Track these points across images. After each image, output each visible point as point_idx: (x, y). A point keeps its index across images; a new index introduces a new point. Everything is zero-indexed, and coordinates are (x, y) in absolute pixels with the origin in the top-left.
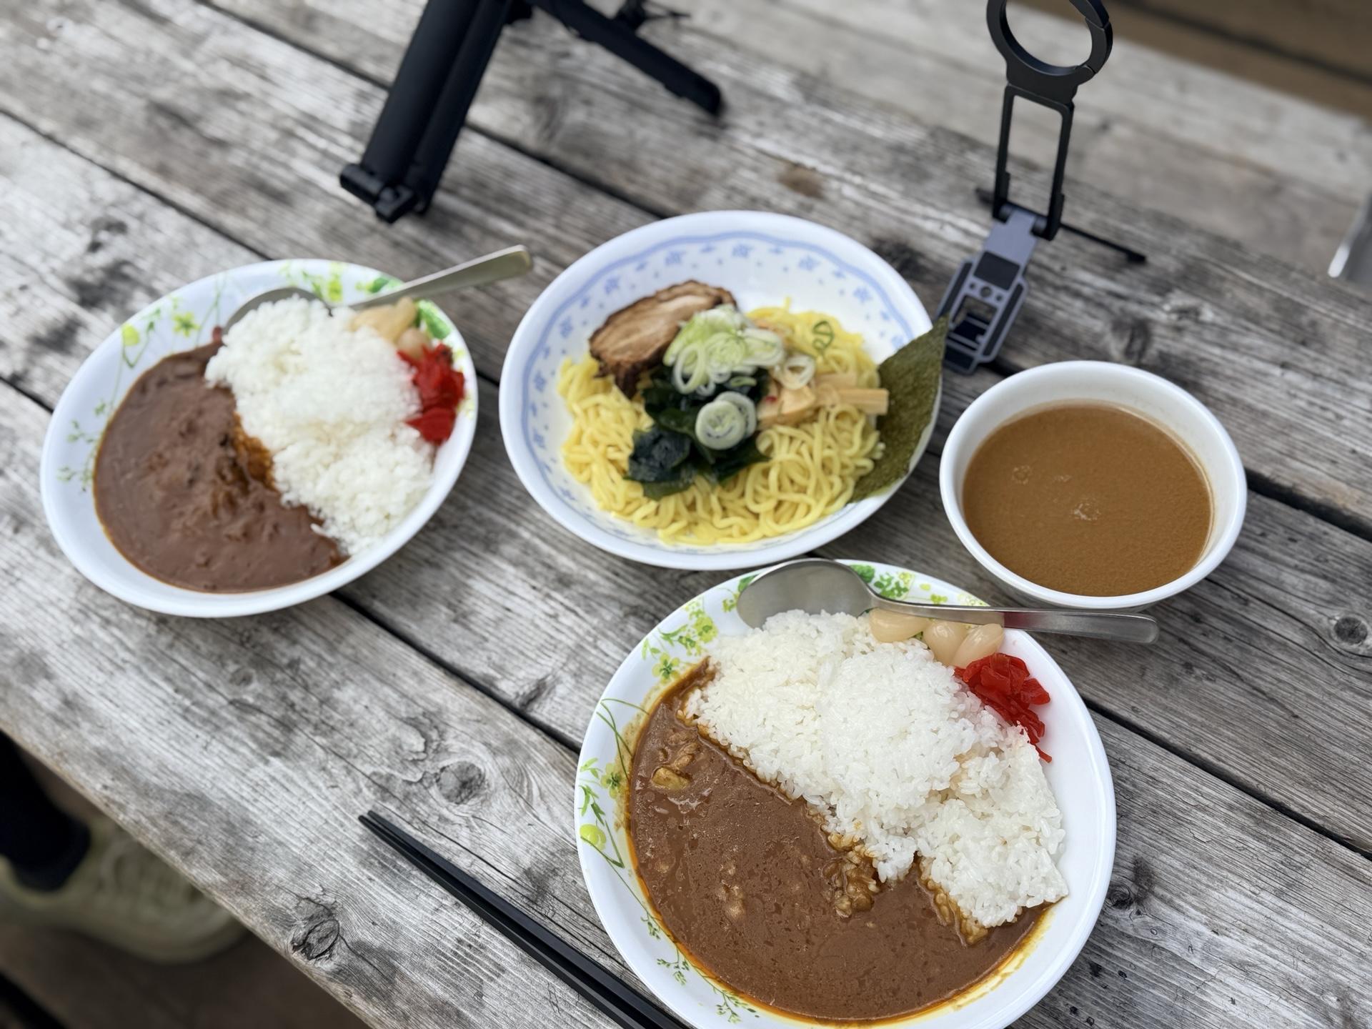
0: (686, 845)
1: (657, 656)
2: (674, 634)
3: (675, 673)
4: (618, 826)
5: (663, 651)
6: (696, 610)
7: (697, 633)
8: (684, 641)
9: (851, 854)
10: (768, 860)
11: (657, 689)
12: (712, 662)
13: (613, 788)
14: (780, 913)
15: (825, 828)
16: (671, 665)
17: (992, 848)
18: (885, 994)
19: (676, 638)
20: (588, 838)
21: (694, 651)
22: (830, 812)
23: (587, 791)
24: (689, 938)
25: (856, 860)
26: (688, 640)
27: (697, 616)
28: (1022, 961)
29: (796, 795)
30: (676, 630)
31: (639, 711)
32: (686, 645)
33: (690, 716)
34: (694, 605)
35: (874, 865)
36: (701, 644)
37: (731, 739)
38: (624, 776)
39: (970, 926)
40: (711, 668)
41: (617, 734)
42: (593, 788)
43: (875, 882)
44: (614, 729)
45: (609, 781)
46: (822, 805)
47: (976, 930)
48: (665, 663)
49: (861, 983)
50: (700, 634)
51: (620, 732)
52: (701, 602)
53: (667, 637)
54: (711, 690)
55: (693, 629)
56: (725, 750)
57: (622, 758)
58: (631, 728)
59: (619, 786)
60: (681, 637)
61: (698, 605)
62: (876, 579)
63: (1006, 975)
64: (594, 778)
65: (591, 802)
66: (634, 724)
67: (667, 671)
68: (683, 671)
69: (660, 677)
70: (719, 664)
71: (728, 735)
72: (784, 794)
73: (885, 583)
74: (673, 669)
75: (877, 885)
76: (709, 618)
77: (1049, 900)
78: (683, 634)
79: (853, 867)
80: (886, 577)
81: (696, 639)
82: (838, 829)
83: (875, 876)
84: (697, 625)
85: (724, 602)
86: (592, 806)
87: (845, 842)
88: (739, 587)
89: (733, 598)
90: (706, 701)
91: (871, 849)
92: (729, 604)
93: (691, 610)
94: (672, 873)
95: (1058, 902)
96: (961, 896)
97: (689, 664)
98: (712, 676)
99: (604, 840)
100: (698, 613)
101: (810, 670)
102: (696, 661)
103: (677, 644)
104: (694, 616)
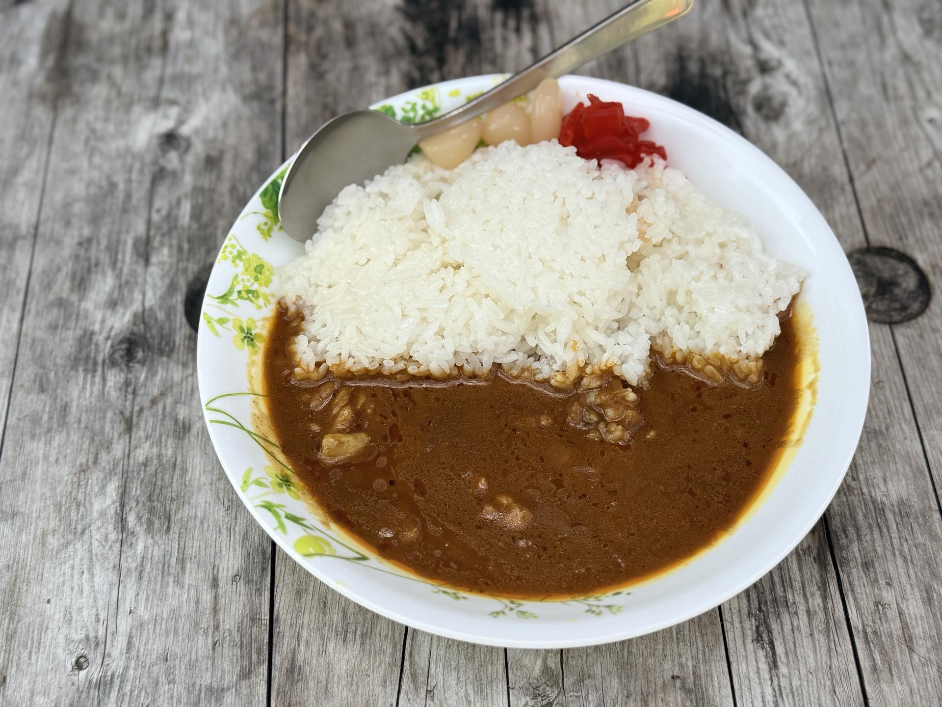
0: (415, 496)
1: (229, 325)
2: (230, 292)
3: (258, 336)
4: (325, 524)
5: (232, 318)
6: (235, 253)
7: (252, 281)
8: (244, 294)
9: (585, 381)
10: (513, 447)
11: (253, 363)
12: (290, 301)
13: (289, 489)
14: (563, 487)
15: (539, 377)
16: (249, 329)
17: (715, 277)
18: (718, 489)
19: (235, 296)
20: (311, 550)
21: (261, 301)
22: (532, 359)
23: (268, 507)
24: (493, 581)
25: (595, 383)
26: (249, 292)
27: (241, 260)
28: (815, 362)
29: (487, 365)
30: (229, 286)
31: (253, 397)
32: (249, 299)
33: (312, 366)
34: (229, 249)
35: (617, 373)
36: (263, 290)
37: (378, 356)
38: (289, 472)
39: (745, 365)
40: (292, 309)
41: (249, 432)
42: (273, 499)
43: (630, 389)
44: (242, 428)
45: (280, 485)
46: (519, 357)
47: (752, 365)
48: (242, 330)
49: (692, 493)
50: (256, 279)
51: (251, 428)
52: (234, 242)
53: (224, 298)
54: (312, 327)
55: (246, 277)
56: (378, 375)
57: (271, 454)
58: (257, 418)
59: (293, 484)
60: (239, 292)
61: (233, 247)
62: (399, 115)
63: (811, 385)
64: (265, 490)
65: (283, 515)
66: (257, 412)
67: (249, 337)
68: (263, 329)
69: (247, 348)
70: (299, 297)
71: (372, 353)
72: (474, 376)
73: (411, 115)
74: (253, 332)
75: (633, 391)
76: (254, 255)
77: (794, 292)
78: (239, 287)
79: (596, 392)
80: (408, 107)
81: (255, 287)
82: (555, 367)
83: (625, 384)
84: (247, 270)
85: (259, 228)
86: (287, 517)
87: (573, 374)
88: (264, 203)
89: (264, 220)
90: (318, 341)
91: (604, 360)
92: (265, 228)
93: (230, 256)
94: (424, 531)
95: (801, 290)
96: (717, 344)
97: (264, 319)
98: (300, 317)
99: (329, 545)
100: (240, 255)
101: (410, 231)
102: (269, 311)
103: (240, 302)
104: (238, 261)
